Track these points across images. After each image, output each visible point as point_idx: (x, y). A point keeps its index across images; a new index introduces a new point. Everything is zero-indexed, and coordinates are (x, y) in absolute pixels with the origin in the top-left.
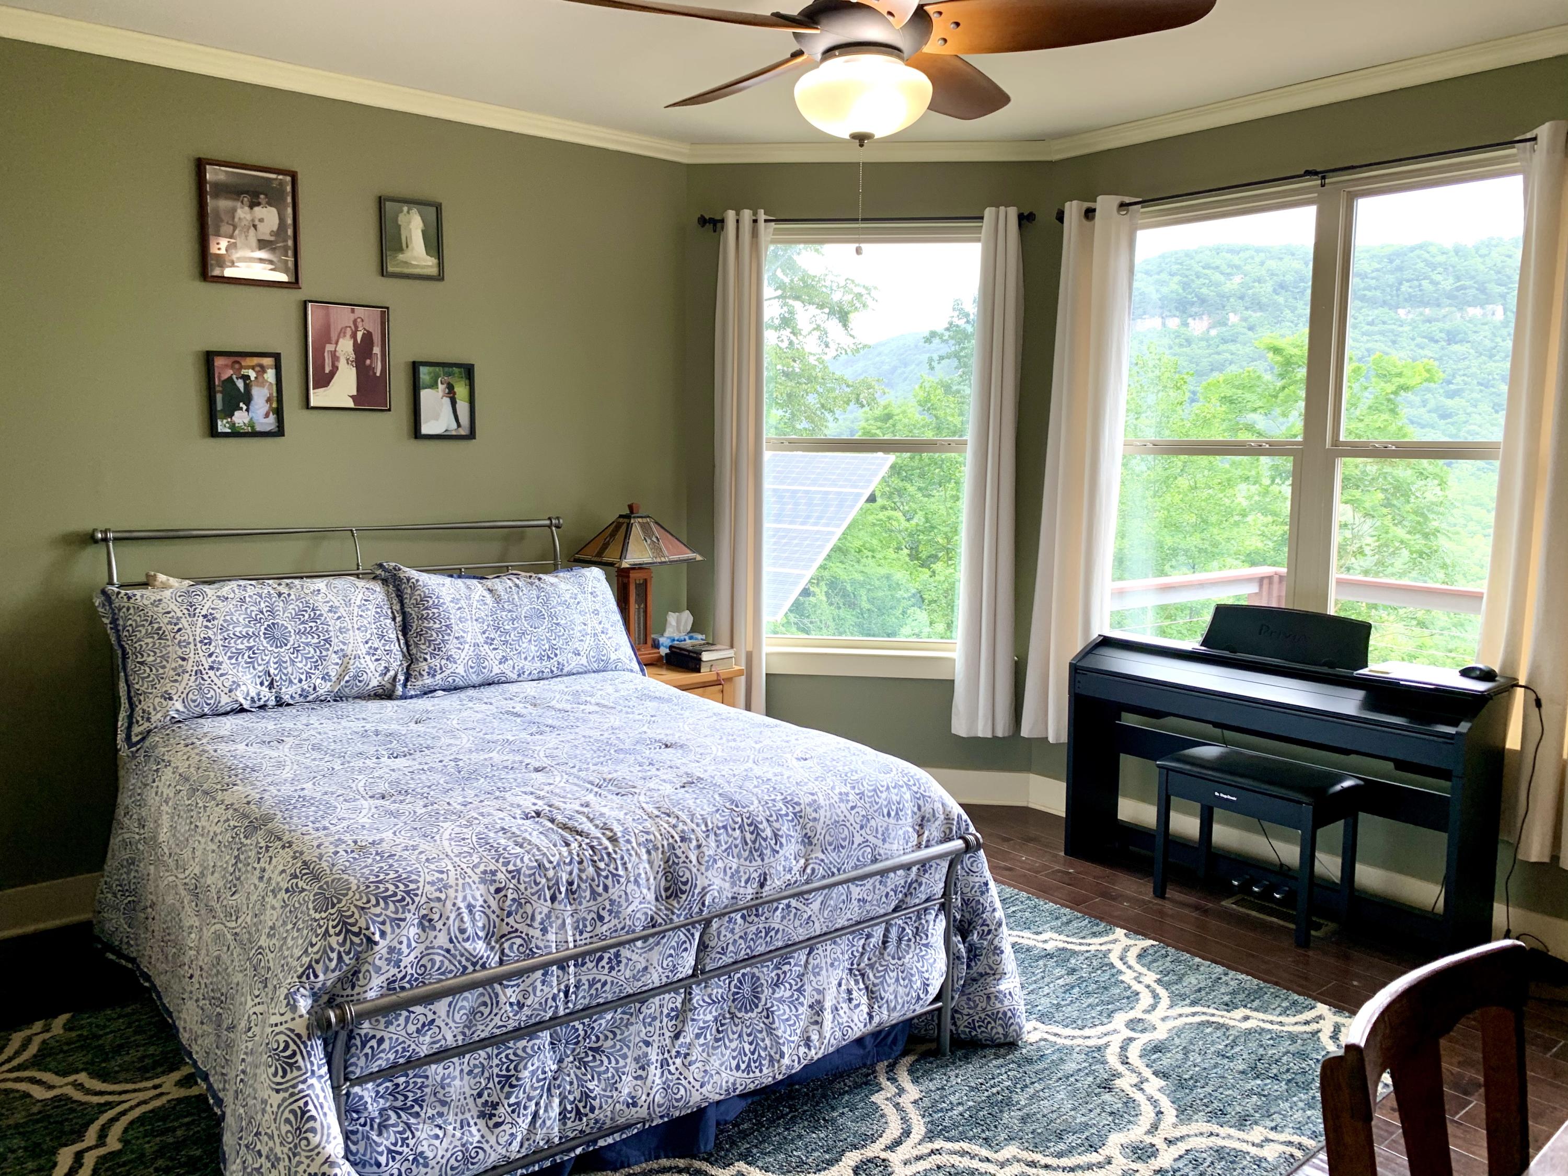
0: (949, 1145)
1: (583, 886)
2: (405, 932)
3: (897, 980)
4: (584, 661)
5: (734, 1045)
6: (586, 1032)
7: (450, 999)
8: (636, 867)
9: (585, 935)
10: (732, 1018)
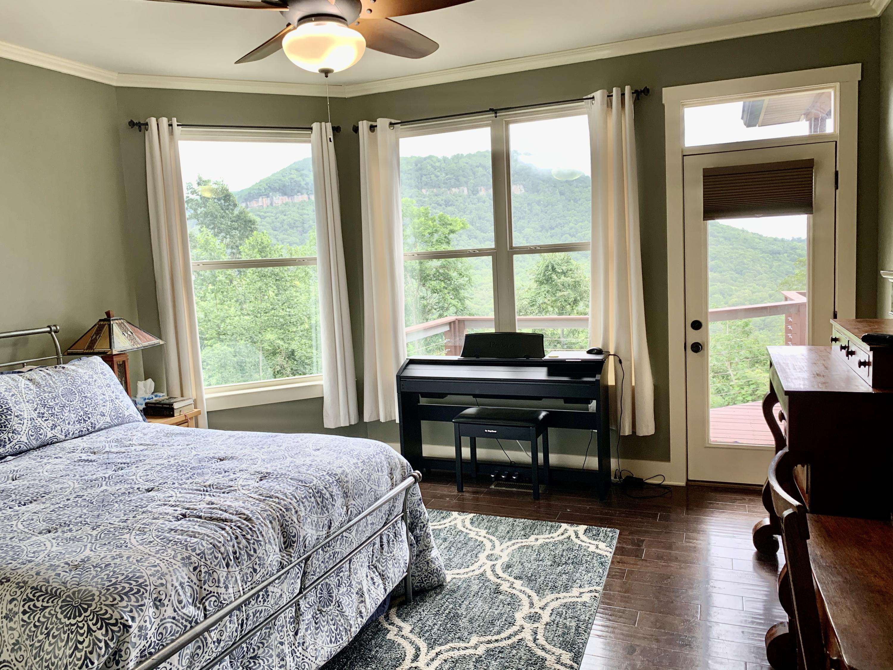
0: (443, 648)
1: (242, 552)
2: (147, 613)
3: (393, 565)
4: (108, 419)
5: (326, 629)
6: (248, 647)
7: (180, 651)
8: (267, 533)
9: (249, 584)
10: (321, 613)
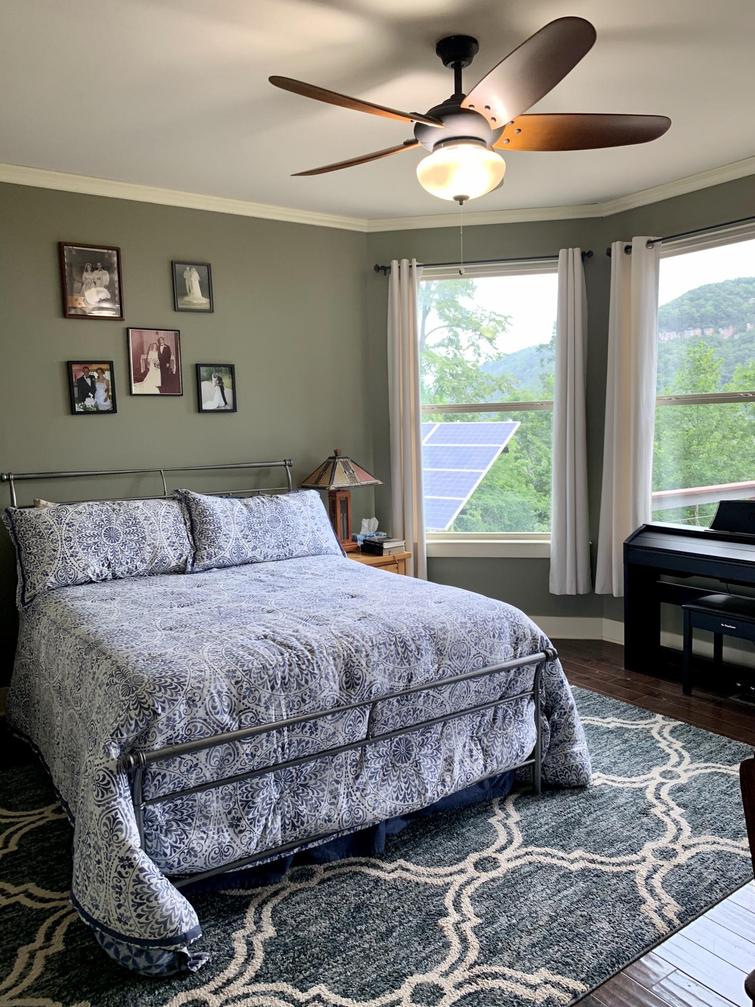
0: (538, 850)
1: (292, 680)
2: (177, 708)
3: (503, 744)
4: (306, 548)
5: (394, 784)
6: (297, 774)
7: (207, 750)
8: (326, 668)
9: (294, 711)
10: (393, 767)
